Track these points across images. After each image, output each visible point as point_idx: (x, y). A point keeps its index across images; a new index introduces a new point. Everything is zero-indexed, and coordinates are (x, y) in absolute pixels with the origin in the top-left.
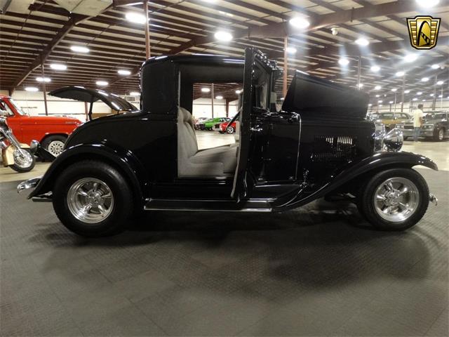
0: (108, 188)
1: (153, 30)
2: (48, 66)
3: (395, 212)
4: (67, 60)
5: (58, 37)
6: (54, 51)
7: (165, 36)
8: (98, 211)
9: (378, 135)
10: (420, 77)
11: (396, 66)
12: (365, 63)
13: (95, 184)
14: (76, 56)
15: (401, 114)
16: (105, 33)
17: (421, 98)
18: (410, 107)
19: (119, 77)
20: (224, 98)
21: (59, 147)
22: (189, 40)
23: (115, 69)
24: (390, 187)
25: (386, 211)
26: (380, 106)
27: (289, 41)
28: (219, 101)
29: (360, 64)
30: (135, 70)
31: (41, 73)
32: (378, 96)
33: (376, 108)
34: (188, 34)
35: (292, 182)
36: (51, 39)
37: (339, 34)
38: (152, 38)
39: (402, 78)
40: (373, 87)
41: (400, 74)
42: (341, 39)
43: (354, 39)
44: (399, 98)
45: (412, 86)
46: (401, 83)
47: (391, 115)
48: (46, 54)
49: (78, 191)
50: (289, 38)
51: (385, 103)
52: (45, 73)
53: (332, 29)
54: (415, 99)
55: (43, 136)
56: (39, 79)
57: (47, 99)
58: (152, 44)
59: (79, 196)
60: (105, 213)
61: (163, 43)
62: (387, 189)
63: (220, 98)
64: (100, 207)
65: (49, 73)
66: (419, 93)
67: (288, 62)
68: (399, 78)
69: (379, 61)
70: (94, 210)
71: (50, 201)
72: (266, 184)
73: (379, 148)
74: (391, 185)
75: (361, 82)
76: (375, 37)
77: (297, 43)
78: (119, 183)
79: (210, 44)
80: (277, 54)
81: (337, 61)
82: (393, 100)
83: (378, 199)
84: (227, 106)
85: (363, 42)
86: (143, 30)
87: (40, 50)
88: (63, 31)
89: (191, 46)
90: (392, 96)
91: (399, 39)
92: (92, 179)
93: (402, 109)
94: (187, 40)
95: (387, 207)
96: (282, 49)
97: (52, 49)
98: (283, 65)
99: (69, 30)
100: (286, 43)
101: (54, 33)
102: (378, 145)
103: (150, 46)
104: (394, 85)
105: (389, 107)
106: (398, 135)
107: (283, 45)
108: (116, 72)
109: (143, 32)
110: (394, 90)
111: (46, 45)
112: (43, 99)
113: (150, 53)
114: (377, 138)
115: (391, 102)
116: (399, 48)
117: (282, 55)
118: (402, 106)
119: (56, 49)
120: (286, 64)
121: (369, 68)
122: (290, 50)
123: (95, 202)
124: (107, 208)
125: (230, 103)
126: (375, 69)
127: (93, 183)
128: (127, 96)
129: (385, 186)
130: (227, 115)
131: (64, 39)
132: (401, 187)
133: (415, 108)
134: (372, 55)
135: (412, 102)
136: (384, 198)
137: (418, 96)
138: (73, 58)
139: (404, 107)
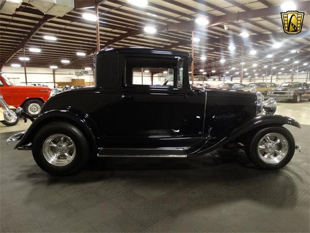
0: (71, 141)
1: (102, 25)
2: (28, 50)
3: (272, 157)
4: (41, 45)
5: (35, 29)
6: (32, 39)
7: (110, 30)
8: (64, 157)
9: (259, 103)
10: (283, 58)
11: (267, 50)
12: (246, 49)
13: (62, 138)
14: (48, 43)
15: (271, 84)
16: (68, 27)
17: (284, 72)
18: (277, 78)
19: (77, 57)
20: (150, 72)
21: (36, 108)
22: (126, 32)
23: (75, 51)
24: (268, 139)
25: (266, 156)
26: (257, 77)
27: (195, 34)
28: (147, 74)
29: (243, 49)
30: (88, 53)
31: (22, 54)
32: (254, 71)
33: (253, 79)
34: (126, 28)
35: (200, 136)
36: (30, 31)
37: (229, 29)
38: (101, 30)
39: (271, 59)
40: (251, 65)
41: (270, 56)
42: (230, 32)
43: (239, 32)
44: (269, 72)
45: (278, 65)
46: (270, 62)
47: (264, 84)
48: (27, 41)
49: (50, 143)
50: (195, 32)
51: (260, 76)
52: (26, 54)
53: (224, 26)
54: (280, 73)
55: (24, 100)
56: (21, 59)
57: (27, 72)
58: (101, 35)
59: (51, 147)
60: (70, 158)
61: (108, 34)
62: (266, 141)
63: (147, 71)
64: (66, 154)
65: (28, 54)
66: (283, 69)
67: (194, 47)
68: (269, 59)
69: (255, 47)
70: (62, 157)
71: (30, 150)
72: (183, 137)
73: (260, 111)
74: (268, 138)
75: (244, 61)
76: (253, 31)
77: (200, 35)
78: (79, 136)
79: (141, 35)
80: (187, 42)
81: (227, 47)
82: (265, 73)
83: (260, 148)
84: (152, 77)
85: (245, 35)
86: (95, 25)
87: (22, 38)
88: (39, 25)
89: (128, 36)
90: (264, 71)
91: (269, 33)
92: (60, 135)
93: (271, 79)
94: (125, 32)
95: (267, 153)
96: (190, 39)
97: (31, 37)
98: (191, 50)
99: (43, 25)
100: (193, 35)
101: (32, 27)
102: (259, 109)
103: (99, 36)
104: (266, 63)
105: (262, 78)
106: (273, 103)
107: (191, 36)
108: (75, 54)
109: (95, 27)
110: (266, 67)
111: (26, 35)
112: (24, 72)
113: (99, 41)
114: (258, 105)
115: (264, 75)
116: (269, 39)
117: (190, 43)
118: (271, 78)
119: (33, 38)
120: (193, 49)
121: (249, 52)
122: (196, 40)
123: (62, 151)
124: (71, 155)
125: (154, 75)
126: (253, 52)
127: (61, 137)
128: (83, 70)
129: (264, 139)
130: (152, 83)
131: (39, 31)
132: (275, 140)
133: (280, 79)
134: (252, 43)
135: (278, 75)
136: (265, 148)
137: (281, 71)
138: (45, 44)
139: (273, 78)
